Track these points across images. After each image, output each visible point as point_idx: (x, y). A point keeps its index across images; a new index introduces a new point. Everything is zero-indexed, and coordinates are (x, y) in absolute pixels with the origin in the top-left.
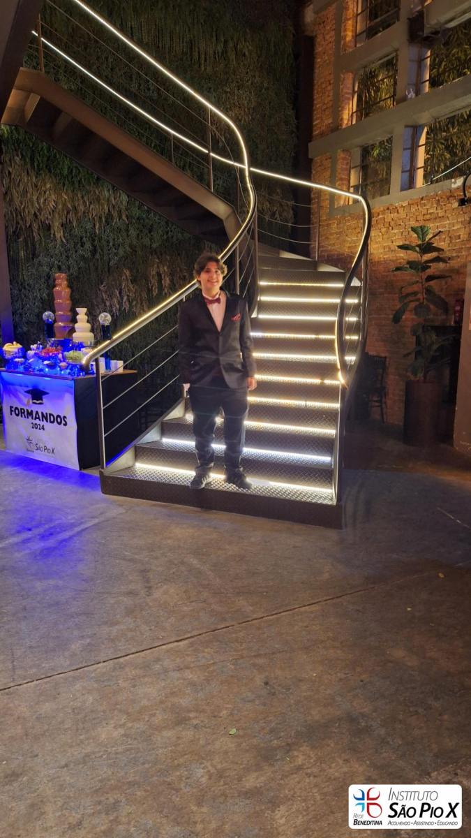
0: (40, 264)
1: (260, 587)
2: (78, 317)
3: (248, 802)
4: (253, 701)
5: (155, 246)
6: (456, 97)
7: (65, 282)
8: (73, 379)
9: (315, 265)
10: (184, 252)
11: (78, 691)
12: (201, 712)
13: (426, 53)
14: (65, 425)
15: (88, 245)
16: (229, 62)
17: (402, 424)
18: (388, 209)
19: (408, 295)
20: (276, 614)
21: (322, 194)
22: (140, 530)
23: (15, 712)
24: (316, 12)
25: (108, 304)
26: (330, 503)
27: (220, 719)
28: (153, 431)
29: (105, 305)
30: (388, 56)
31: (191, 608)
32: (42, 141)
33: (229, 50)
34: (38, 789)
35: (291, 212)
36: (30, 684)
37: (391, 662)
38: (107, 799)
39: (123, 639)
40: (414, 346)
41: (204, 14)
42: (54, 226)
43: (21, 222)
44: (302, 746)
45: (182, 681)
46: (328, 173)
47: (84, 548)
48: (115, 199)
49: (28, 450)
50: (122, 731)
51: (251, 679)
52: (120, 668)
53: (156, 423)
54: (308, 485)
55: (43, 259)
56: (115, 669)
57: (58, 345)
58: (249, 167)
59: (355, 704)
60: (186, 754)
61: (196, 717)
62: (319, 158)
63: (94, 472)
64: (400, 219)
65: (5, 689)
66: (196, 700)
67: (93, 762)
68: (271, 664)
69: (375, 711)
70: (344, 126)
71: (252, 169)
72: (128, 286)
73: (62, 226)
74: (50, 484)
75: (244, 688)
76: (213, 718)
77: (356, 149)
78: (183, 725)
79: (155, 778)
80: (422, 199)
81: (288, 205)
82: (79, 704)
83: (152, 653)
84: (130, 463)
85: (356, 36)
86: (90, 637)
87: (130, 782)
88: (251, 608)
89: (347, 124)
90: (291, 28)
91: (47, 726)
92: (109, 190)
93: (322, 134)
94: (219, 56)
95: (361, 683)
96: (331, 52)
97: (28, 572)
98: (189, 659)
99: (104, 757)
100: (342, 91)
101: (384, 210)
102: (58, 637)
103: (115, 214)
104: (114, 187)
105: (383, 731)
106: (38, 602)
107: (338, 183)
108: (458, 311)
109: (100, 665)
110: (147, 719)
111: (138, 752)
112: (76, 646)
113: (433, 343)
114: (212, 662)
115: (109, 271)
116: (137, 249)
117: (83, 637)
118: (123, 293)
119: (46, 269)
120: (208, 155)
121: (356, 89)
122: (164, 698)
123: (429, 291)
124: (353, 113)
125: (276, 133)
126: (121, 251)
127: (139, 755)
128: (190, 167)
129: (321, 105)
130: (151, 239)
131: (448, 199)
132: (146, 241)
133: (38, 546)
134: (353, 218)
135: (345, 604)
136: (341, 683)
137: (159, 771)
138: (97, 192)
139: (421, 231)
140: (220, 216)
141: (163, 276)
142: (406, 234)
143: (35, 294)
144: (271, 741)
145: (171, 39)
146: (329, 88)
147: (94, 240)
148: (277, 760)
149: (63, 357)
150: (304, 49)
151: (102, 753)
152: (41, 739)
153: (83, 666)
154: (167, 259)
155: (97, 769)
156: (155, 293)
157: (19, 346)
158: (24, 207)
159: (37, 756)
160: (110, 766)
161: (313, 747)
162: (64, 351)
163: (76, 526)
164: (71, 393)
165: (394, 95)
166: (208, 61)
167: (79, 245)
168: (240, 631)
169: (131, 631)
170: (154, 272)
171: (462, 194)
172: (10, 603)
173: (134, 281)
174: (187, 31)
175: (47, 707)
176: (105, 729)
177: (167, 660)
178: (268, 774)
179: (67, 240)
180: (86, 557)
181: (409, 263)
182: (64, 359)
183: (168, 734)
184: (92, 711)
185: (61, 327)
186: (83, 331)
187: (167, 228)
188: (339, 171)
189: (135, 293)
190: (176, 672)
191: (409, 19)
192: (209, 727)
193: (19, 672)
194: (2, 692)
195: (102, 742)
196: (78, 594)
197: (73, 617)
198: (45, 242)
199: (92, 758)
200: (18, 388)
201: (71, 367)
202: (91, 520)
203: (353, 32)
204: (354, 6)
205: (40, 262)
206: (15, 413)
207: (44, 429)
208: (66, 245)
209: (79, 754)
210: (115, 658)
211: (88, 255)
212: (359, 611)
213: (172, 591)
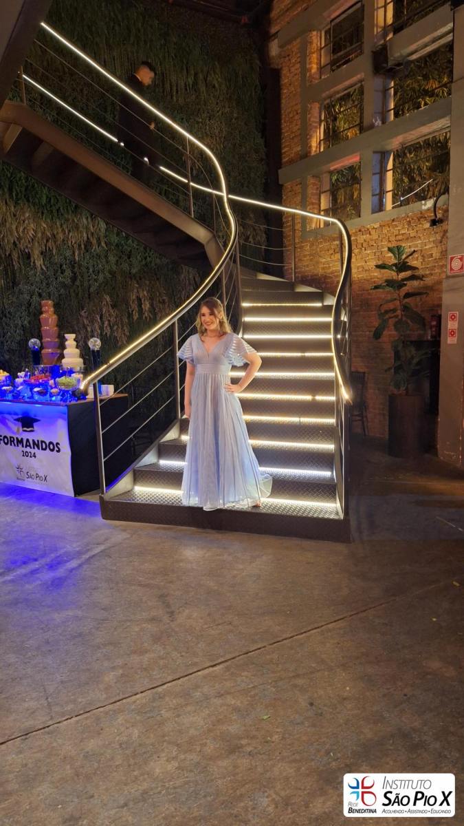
0: (21, 292)
1: (284, 606)
2: (67, 343)
4: (302, 723)
5: (134, 271)
6: (424, 125)
7: (52, 309)
8: (66, 405)
9: (292, 286)
10: (162, 277)
11: (122, 724)
12: (251, 738)
13: (390, 83)
14: (59, 451)
15: (68, 273)
16: (200, 93)
17: (387, 437)
18: (360, 231)
19: (387, 312)
20: (305, 632)
21: (296, 217)
22: (149, 554)
23: (60, 752)
24: (281, 47)
25: (89, 329)
26: (336, 517)
27: (273, 744)
28: (151, 452)
29: (87, 331)
30: (352, 87)
31: (218, 632)
32: (20, 172)
33: (200, 82)
35: (264, 235)
36: (69, 721)
37: (428, 674)
39: (156, 668)
40: (393, 361)
41: (174, 48)
42: (33, 254)
44: (362, 766)
45: (225, 708)
46: (299, 198)
47: (96, 576)
48: (93, 226)
49: (18, 478)
50: (175, 764)
51: (296, 701)
52: (160, 698)
53: (153, 445)
54: (312, 500)
55: (23, 287)
56: (154, 700)
57: (46, 371)
58: (227, 195)
59: (403, 719)
60: (246, 783)
61: (249, 744)
62: (289, 183)
63: (92, 498)
64: (372, 240)
65: (44, 728)
66: (245, 726)
67: (153, 798)
68: (312, 684)
69: (425, 725)
70: (313, 153)
71: (230, 196)
72: (109, 311)
73: (42, 253)
74: (46, 512)
75: (289, 710)
76: (265, 744)
77: (325, 175)
78: (237, 754)
79: (220, 812)
80: (393, 220)
81: (260, 230)
82: (125, 739)
83: (188, 680)
84: (129, 487)
85: (321, 69)
86: (122, 668)
87: (196, 817)
88: (277, 627)
89: (316, 151)
90: (258, 62)
91: (97, 764)
92: (87, 218)
93: (291, 162)
94: (189, 88)
95: (405, 697)
96: (296, 84)
97: (43, 604)
98: (228, 684)
99: (163, 792)
100: (309, 120)
101: (356, 232)
102: (88, 670)
103: (94, 241)
104: (92, 215)
105: (438, 745)
106: (60, 634)
107: (309, 207)
108: (434, 326)
109: (138, 696)
110: (198, 750)
111: (196, 785)
112: (110, 677)
113: (412, 358)
114: (251, 685)
115: (89, 298)
116: (116, 275)
117: (113, 668)
118: (104, 319)
119: (26, 297)
120: (188, 184)
121: (323, 118)
123: (405, 308)
124: (320, 141)
125: (246, 161)
126: (101, 277)
127: (199, 787)
128: (165, 195)
129: (289, 133)
130: (130, 265)
131: (419, 220)
132: (125, 266)
133: (47, 576)
134: (325, 241)
135: (371, 618)
136: (385, 699)
137: (222, 804)
138: (76, 221)
139: (397, 251)
140: (201, 241)
141: (143, 300)
142: (379, 254)
143: (16, 322)
144: (329, 763)
146: (296, 117)
147: (73, 267)
149: (55, 383)
150: (271, 80)
151: (159, 789)
152: (94, 779)
153: (121, 698)
154: (146, 284)
155: (159, 806)
156: (136, 317)
157: (6, 374)
158: (4, 236)
159: (92, 796)
160: (171, 802)
162: (54, 377)
163: (84, 554)
164: (65, 420)
165: (361, 122)
166: (179, 93)
167: (60, 271)
168: (273, 652)
169: (163, 659)
170: (134, 297)
171: (432, 214)
172: (31, 637)
173: (114, 306)
174: (159, 63)
175: (92, 744)
176: (157, 763)
177: (206, 687)
178: (334, 798)
179: (47, 268)
180: (100, 585)
181: (386, 281)
182: (56, 385)
183: (225, 763)
184: (140, 745)
185: (48, 354)
186: (72, 357)
187: (145, 253)
188: (310, 195)
189: (116, 318)
190: (218, 698)
191: (372, 52)
192: (264, 753)
193: (56, 709)
194: (41, 731)
195: (157, 777)
196: (99, 623)
197: (99, 648)
198: (25, 270)
199: (151, 795)
200: (7, 416)
201: (63, 393)
202: (97, 547)
203: (317, 64)
204: (318, 40)
205: (20, 290)
206: (4, 442)
207: (35, 457)
208: (46, 273)
209: (136, 791)
210: (153, 688)
211: (68, 281)
212: (386, 624)
213: (195, 615)
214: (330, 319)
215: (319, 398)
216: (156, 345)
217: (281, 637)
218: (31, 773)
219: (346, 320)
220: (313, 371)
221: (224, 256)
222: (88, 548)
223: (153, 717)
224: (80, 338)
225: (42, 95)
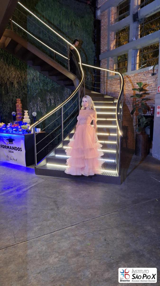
0: (10, 96)
1: (96, 206)
2: (25, 114)
3: (107, 283)
4: (102, 246)
5: (49, 89)
7: (20, 102)
8: (24, 135)
9: (103, 96)
10: (58, 92)
11: (39, 245)
12: (84, 251)
13: (139, 25)
14: (21, 151)
15: (26, 89)
16: (73, 28)
17: (135, 149)
19: (136, 105)
20: (104, 215)
21: (105, 72)
22: (51, 187)
23: (18, 254)
24: (101, 12)
25: (33, 109)
26: (116, 176)
27: (91, 253)
28: (52, 153)
29: (32, 110)
30: (126, 27)
31: (74, 214)
32: (10, 54)
33: (73, 24)
34: (31, 282)
35: (94, 78)
36: (21, 243)
37: (146, 231)
38: (57, 284)
39: (52, 226)
40: (138, 122)
42: (14, 83)
43: (3, 81)
44: (122, 262)
45: (75, 240)
46: (106, 65)
47: (32, 194)
48: (35, 74)
49: (7, 160)
50: (57, 259)
51: (100, 239)
52: (53, 236)
53: (54, 149)
54: (108, 170)
55: (11, 94)
56: (51, 237)
57: (18, 123)
58: (81, 63)
59: (137, 247)
60: (81, 267)
61: (83, 253)
62: (103, 60)
63: (32, 167)
64: (132, 80)
65: (13, 245)
66: (82, 247)
67: (49, 271)
68: (105, 233)
69: (145, 248)
70: (111, 50)
72: (40, 103)
73: (17, 83)
74: (16, 172)
75: (97, 242)
76: (89, 253)
77: (115, 57)
78: (79, 256)
79: (72, 276)
80: (139, 73)
81: (93, 76)
82: (40, 250)
83: (63, 230)
84: (45, 164)
85: (116, 21)
86: (40, 226)
87: (64, 278)
88: (94, 213)
89: (113, 49)
90: (93, 17)
91: (30, 259)
92: (33, 71)
93: (104, 52)
94: (69, 26)
95: (138, 239)
96: (106, 25)
97: (14, 203)
98: (77, 232)
99: (53, 269)
100: (110, 38)
101: (126, 77)
102: (29, 226)
103: (35, 79)
104: (35, 69)
105: (148, 256)
106: (20, 213)
107: (110, 68)
108: (152, 111)
109: (45, 235)
110: (66, 254)
112: (36, 229)
113: (144, 121)
114: (85, 233)
115: (33, 98)
116: (42, 91)
117: (37, 226)
118: (38, 106)
119: (12, 97)
121: (115, 37)
122: (70, 247)
123: (142, 104)
124: (114, 45)
125: (88, 52)
126: (37, 91)
127: (65, 267)
128: (60, 63)
129: (103, 42)
131: (148, 73)
132: (46, 88)
133: (16, 193)
134: (115, 80)
135: (127, 211)
136: (131, 239)
137: (73, 274)
138: (29, 71)
139: (140, 84)
140: (71, 79)
141: (51, 99)
142: (134, 85)
143: (8, 106)
144: (111, 261)
145: (53, 20)
146: (106, 37)
147: (28, 88)
148: (114, 268)
149: (20, 127)
150: (97, 24)
151: (52, 267)
152: (29, 263)
153: (39, 236)
154: (53, 94)
155: (51, 274)
156: (49, 105)
157: (4, 124)
158: (4, 76)
159: (28, 269)
160: (56, 272)
161: (126, 262)
162: (20, 125)
163: (28, 186)
164: (24, 140)
165: (129, 39)
166: (66, 28)
167: (23, 89)
168: (93, 222)
169: (54, 223)
170: (49, 98)
171: (153, 72)
172: (9, 214)
173: (41, 101)
175: (29, 252)
176: (51, 259)
177: (69, 233)
179: (19, 87)
180: (34, 197)
181: (136, 94)
182: (21, 128)
183: (74, 259)
184: (46, 252)
185: (18, 117)
186: (27, 119)
187: (52, 83)
188: (110, 64)
189: (42, 106)
190: (73, 237)
191: (133, 14)
192: (88, 257)
193: (17, 239)
194: (12, 246)
195: (51, 263)
196: (33, 210)
197: (33, 218)
198: (11, 88)
199: (48, 270)
200: (4, 138)
201: (23, 131)
202: (33, 184)
203: (114, 19)
204: (114, 10)
205: (9, 95)
206: (3, 147)
207: (13, 152)
208: (18, 89)
209: (43, 268)
210: (50, 233)
211: (26, 92)
212: (132, 213)
213: (66, 208)
214: (116, 107)
215: (111, 134)
216: (56, 115)
217: (95, 217)
218: (8, 261)
219: (121, 108)
220: (109, 125)
221: (80, 85)
222: (30, 184)
223: (50, 243)
224: (29, 112)
225: (18, 28)
